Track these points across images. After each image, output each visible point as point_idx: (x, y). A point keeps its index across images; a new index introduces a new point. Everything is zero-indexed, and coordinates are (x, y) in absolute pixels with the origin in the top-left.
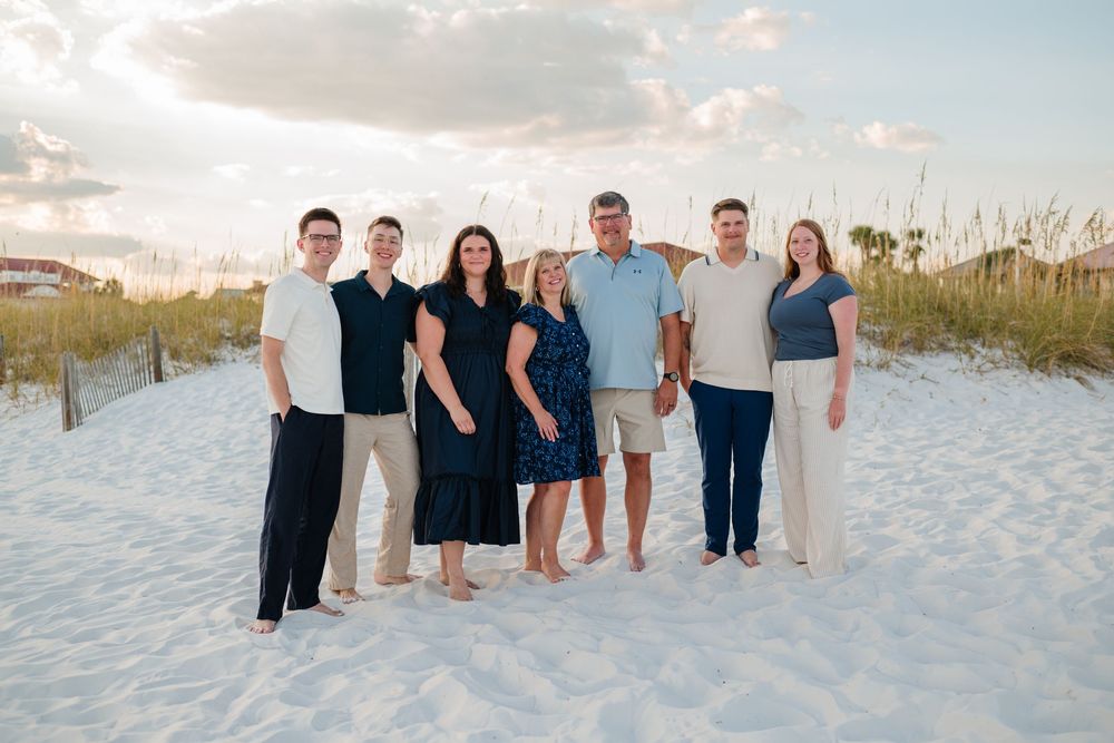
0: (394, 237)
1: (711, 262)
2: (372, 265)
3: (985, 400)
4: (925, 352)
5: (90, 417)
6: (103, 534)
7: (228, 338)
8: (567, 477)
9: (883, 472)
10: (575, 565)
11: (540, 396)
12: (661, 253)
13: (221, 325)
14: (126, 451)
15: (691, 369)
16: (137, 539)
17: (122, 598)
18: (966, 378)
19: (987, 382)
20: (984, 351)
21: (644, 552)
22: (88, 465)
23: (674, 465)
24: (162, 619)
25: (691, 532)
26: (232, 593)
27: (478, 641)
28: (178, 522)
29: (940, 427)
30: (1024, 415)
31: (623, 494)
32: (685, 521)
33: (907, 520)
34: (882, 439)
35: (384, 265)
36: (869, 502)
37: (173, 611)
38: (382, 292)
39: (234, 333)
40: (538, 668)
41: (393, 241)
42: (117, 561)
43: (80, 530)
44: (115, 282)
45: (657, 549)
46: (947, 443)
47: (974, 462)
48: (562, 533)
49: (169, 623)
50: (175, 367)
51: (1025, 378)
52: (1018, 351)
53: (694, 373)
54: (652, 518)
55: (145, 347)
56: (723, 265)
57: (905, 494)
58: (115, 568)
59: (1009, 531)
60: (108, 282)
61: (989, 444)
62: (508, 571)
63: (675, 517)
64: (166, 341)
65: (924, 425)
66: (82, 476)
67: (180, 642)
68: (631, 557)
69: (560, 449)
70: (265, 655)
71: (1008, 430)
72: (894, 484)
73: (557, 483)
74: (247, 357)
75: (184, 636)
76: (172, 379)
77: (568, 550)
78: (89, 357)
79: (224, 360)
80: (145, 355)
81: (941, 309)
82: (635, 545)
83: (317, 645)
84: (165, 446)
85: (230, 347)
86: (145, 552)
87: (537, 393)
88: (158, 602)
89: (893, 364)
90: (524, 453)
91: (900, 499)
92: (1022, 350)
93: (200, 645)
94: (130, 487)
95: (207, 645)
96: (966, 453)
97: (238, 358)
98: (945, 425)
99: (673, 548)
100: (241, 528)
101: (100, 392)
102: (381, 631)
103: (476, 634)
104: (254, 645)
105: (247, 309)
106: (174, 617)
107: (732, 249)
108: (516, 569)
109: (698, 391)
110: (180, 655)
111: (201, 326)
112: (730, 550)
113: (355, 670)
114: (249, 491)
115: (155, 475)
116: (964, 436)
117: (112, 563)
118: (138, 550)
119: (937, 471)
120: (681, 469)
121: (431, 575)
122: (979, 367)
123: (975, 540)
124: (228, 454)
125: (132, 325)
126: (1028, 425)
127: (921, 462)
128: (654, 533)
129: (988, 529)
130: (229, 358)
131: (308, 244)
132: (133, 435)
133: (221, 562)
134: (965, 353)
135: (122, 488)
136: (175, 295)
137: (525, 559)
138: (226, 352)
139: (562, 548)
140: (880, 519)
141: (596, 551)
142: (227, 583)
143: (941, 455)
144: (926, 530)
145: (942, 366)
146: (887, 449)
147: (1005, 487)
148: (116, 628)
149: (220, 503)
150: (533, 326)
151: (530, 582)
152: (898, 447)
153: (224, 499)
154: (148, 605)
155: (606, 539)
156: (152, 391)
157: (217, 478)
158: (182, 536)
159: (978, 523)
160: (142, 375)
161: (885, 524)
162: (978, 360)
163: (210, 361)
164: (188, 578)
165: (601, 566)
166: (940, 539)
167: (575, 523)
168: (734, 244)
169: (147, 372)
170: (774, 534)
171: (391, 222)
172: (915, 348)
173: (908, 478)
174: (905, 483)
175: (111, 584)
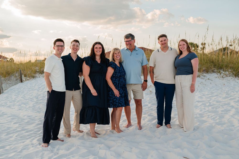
0: (78, 45)
1: (159, 51)
2: (72, 52)
3: (224, 84)
4: (209, 73)
5: (5, 91)
6: (7, 120)
7: (38, 72)
8: (122, 106)
9: (201, 103)
10: (124, 128)
11: (115, 86)
12: (143, 49)
13: (36, 69)
14: (13, 99)
15: (154, 78)
16: (15, 122)
17: (11, 137)
18: (219, 79)
19: (225, 80)
20: (223, 72)
21: (141, 125)
22: (4, 103)
23: (148, 102)
24: (21, 142)
25: (153, 119)
26: (38, 136)
27: (100, 149)
28: (25, 117)
29: (214, 91)
30: (235, 88)
31: (135, 109)
32: (151, 116)
33: (209, 116)
34: (199, 95)
35: (75, 52)
36: (197, 111)
37: (23, 141)
38: (75, 59)
39: (39, 70)
40: (116, 156)
41: (77, 46)
42: (10, 127)
43: (1, 119)
44: (12, 59)
45: (145, 124)
46: (216, 96)
47: (224, 100)
48: (121, 119)
49: (22, 144)
50: (25, 79)
51: (234, 79)
52: (232, 72)
53: (155, 79)
54: (143, 116)
55: (18, 74)
56: (162, 52)
57: (207, 109)
58: (10, 129)
59: (235, 119)
60: (10, 59)
61: (227, 96)
62: (107, 130)
63: (149, 115)
64: (23, 72)
65: (210, 91)
66: (3, 106)
67: (24, 149)
68: (138, 126)
69: (120, 99)
70: (46, 153)
71: (231, 92)
72: (204, 106)
73: (119, 108)
74: (42, 76)
75: (26, 148)
76: (25, 82)
77: (122, 124)
78: (5, 76)
79: (37, 77)
80: (18, 76)
81: (212, 62)
82: (139, 123)
83: (59, 150)
84: (23, 98)
85: (38, 74)
86: (17, 125)
87: (114, 85)
88: (19, 138)
89: (201, 76)
90: (111, 100)
91: (206, 110)
92: (233, 72)
93: (29, 150)
94: (14, 108)
95: (32, 150)
96: (221, 98)
97: (40, 76)
98: (215, 91)
99: (149, 124)
100: (41, 119)
101: (8, 85)
102: (75, 146)
103: (99, 147)
104: (43, 150)
105: (42, 64)
106: (23, 142)
107: (164, 47)
108: (109, 129)
109: (156, 84)
110: (25, 153)
111: (31, 69)
112: (164, 124)
113: (69, 157)
114: (43, 109)
115: (20, 105)
116: (220, 94)
117: (9, 128)
118: (15, 125)
119: (215, 103)
120: (149, 103)
121: (88, 131)
122: (222, 76)
123: (227, 121)
124: (38, 100)
125: (15, 69)
126: (236, 91)
127: (210, 100)
128: (144, 119)
129: (230, 118)
130: (38, 76)
131: (56, 48)
132: (15, 95)
133: (35, 128)
134: (219, 73)
135: (12, 109)
136: (25, 62)
137: (111, 127)
138: (37, 75)
139: (121, 124)
140: (201, 115)
141: (129, 124)
142: (37, 133)
143: (215, 99)
144: (214, 118)
145: (213, 76)
146: (201, 97)
147: (233, 107)
148: (9, 145)
149: (36, 112)
150: (113, 68)
151: (113, 133)
152: (204, 97)
153: (37, 111)
154: (17, 139)
155: (132, 121)
156: (20, 84)
157: (35, 106)
158: (26, 121)
159: (227, 117)
160: (17, 81)
161: (203, 117)
162: (222, 75)
163: (34, 77)
164: (27, 132)
165: (131, 128)
166: (218, 121)
167: (123, 117)
168: (164, 46)
169: (19, 80)
170: (175, 120)
171: (77, 41)
172: (206, 72)
173: (207, 105)
174: (207, 106)
175: (8, 134)
